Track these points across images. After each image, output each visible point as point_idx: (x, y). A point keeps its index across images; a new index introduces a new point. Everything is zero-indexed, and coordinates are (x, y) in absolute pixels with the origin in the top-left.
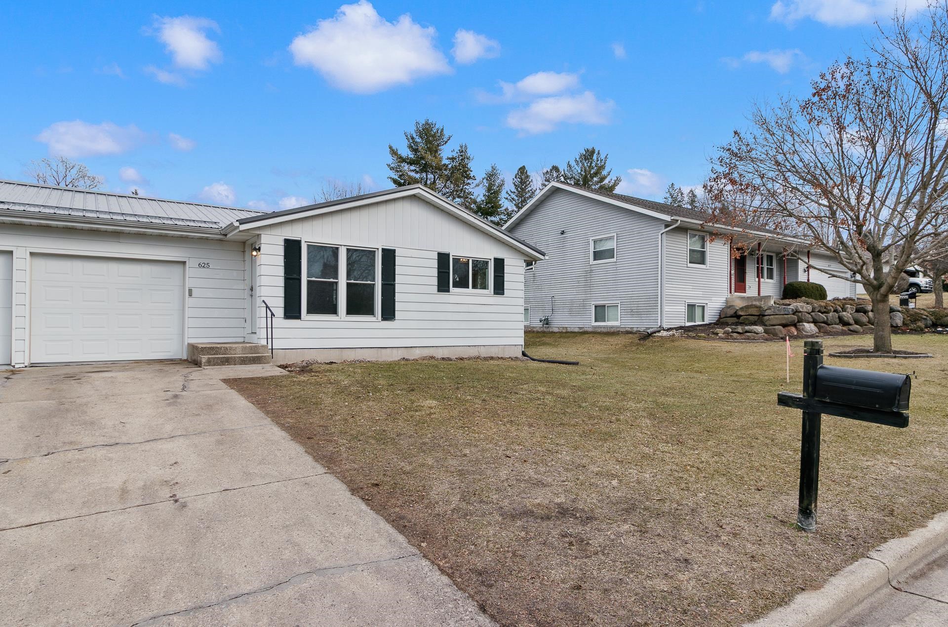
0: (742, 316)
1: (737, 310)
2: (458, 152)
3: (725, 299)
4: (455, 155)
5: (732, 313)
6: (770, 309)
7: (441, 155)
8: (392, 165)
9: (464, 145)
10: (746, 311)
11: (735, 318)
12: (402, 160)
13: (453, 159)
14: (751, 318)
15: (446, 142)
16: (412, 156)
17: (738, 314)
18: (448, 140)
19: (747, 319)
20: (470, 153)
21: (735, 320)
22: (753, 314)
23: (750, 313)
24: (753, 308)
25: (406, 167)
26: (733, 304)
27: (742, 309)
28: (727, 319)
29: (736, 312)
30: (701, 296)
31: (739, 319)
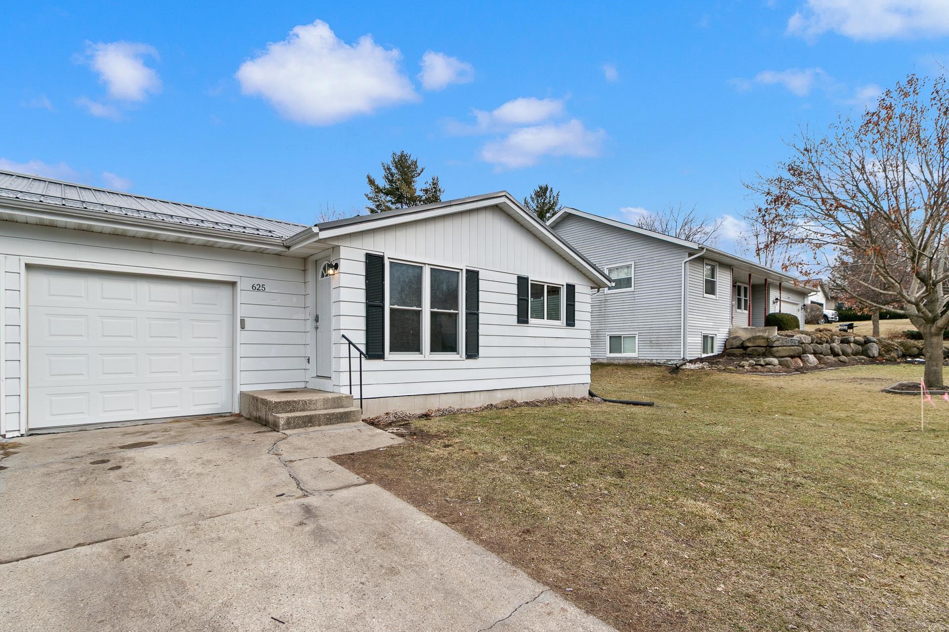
0: (749, 347)
1: (744, 341)
2: (432, 184)
3: (728, 330)
4: (429, 187)
5: (739, 344)
6: (778, 340)
7: (415, 187)
8: (370, 195)
9: (436, 177)
10: (755, 342)
11: (742, 350)
12: (378, 190)
13: (426, 191)
14: (759, 349)
15: (419, 174)
16: (388, 187)
17: (744, 345)
18: (421, 172)
19: (755, 350)
20: (441, 186)
21: (741, 351)
22: (761, 345)
23: (757, 344)
24: (761, 339)
25: (382, 197)
26: (738, 335)
27: (749, 340)
28: (733, 351)
29: (742, 343)
30: (712, 326)
31: (746, 350)
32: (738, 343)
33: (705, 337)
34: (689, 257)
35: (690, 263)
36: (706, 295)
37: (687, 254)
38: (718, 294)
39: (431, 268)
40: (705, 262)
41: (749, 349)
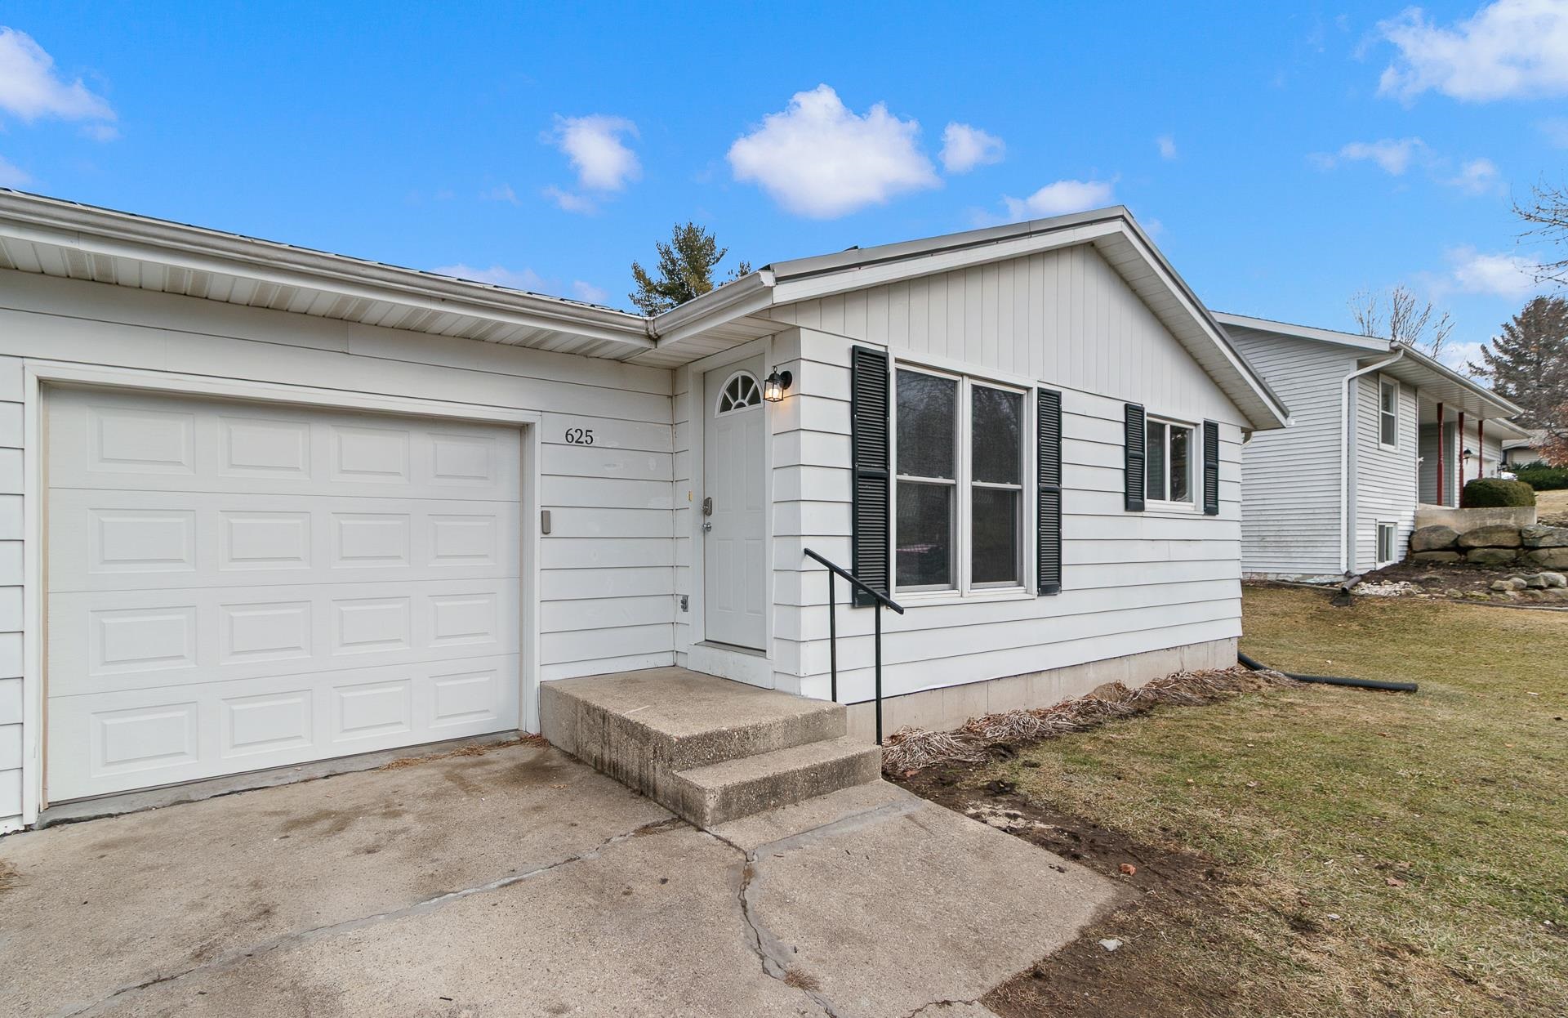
0: (1473, 548)
1: (1459, 536)
3: (1413, 514)
5: (1447, 542)
10: (1485, 538)
11: (1454, 553)
14: (1502, 552)
17: (1461, 545)
21: (1453, 556)
23: (1495, 542)
24: (1503, 531)
27: (1473, 533)
28: (1432, 555)
29: (1456, 540)
30: (1390, 507)
31: (1466, 555)
32: (1446, 540)
33: (1381, 528)
34: (1358, 369)
35: (1359, 381)
36: (1383, 446)
37: (1354, 364)
38: (1400, 442)
39: (973, 385)
40: (1380, 381)
41: (1475, 551)
